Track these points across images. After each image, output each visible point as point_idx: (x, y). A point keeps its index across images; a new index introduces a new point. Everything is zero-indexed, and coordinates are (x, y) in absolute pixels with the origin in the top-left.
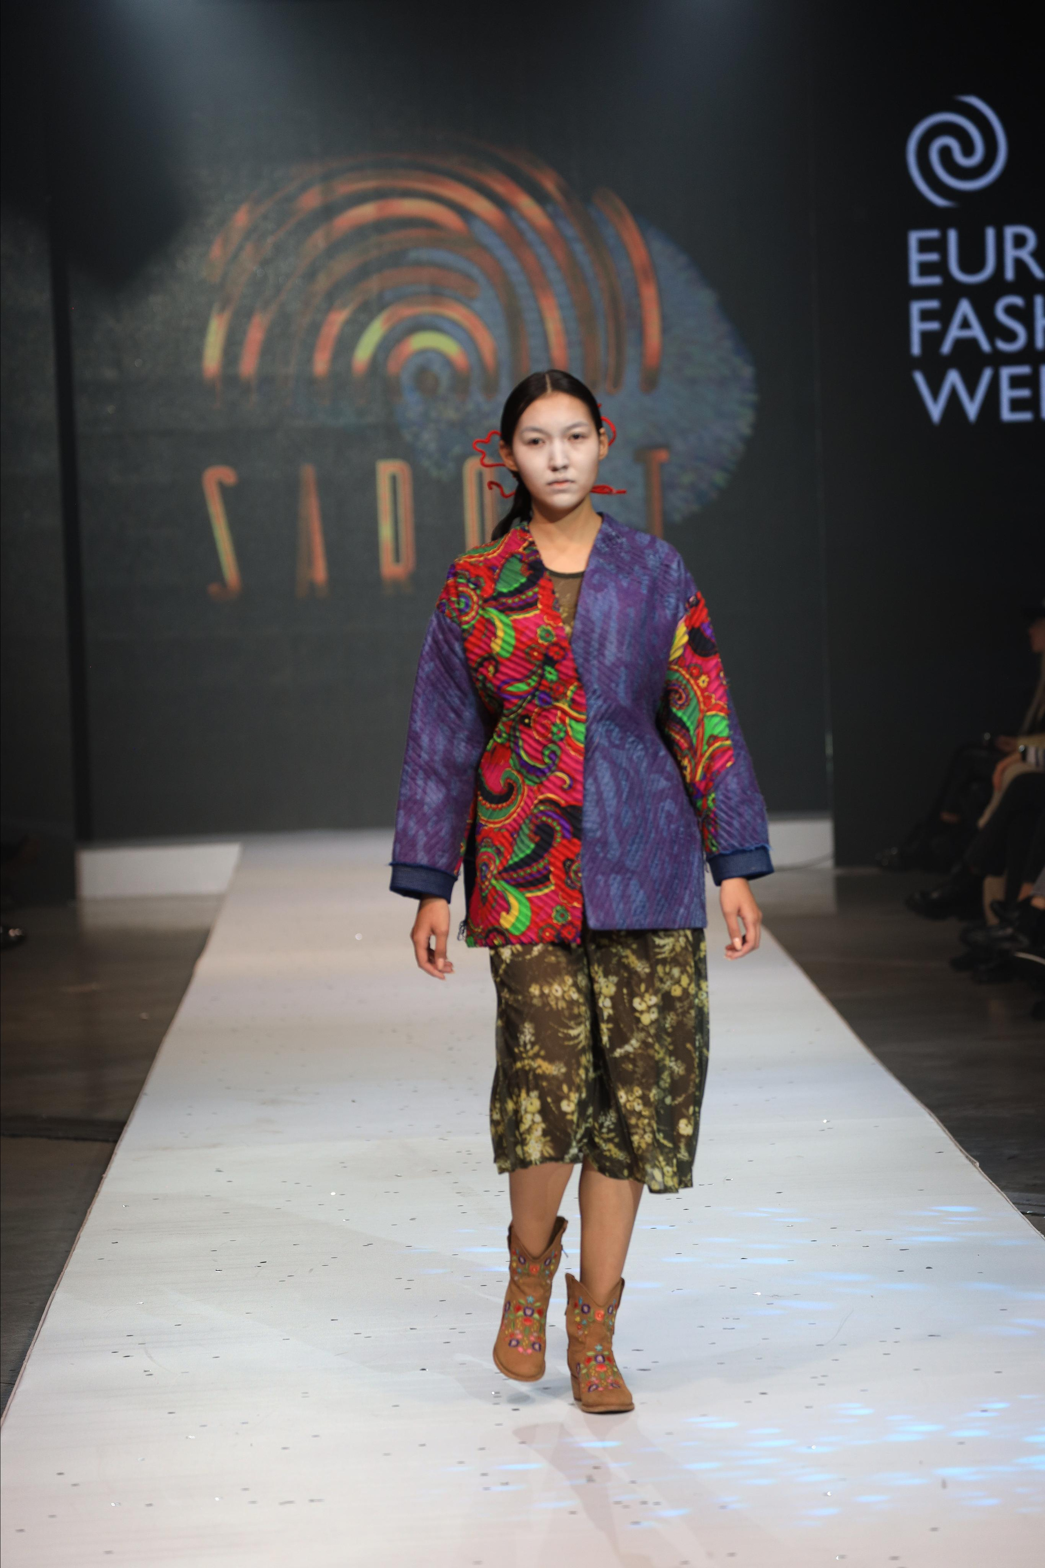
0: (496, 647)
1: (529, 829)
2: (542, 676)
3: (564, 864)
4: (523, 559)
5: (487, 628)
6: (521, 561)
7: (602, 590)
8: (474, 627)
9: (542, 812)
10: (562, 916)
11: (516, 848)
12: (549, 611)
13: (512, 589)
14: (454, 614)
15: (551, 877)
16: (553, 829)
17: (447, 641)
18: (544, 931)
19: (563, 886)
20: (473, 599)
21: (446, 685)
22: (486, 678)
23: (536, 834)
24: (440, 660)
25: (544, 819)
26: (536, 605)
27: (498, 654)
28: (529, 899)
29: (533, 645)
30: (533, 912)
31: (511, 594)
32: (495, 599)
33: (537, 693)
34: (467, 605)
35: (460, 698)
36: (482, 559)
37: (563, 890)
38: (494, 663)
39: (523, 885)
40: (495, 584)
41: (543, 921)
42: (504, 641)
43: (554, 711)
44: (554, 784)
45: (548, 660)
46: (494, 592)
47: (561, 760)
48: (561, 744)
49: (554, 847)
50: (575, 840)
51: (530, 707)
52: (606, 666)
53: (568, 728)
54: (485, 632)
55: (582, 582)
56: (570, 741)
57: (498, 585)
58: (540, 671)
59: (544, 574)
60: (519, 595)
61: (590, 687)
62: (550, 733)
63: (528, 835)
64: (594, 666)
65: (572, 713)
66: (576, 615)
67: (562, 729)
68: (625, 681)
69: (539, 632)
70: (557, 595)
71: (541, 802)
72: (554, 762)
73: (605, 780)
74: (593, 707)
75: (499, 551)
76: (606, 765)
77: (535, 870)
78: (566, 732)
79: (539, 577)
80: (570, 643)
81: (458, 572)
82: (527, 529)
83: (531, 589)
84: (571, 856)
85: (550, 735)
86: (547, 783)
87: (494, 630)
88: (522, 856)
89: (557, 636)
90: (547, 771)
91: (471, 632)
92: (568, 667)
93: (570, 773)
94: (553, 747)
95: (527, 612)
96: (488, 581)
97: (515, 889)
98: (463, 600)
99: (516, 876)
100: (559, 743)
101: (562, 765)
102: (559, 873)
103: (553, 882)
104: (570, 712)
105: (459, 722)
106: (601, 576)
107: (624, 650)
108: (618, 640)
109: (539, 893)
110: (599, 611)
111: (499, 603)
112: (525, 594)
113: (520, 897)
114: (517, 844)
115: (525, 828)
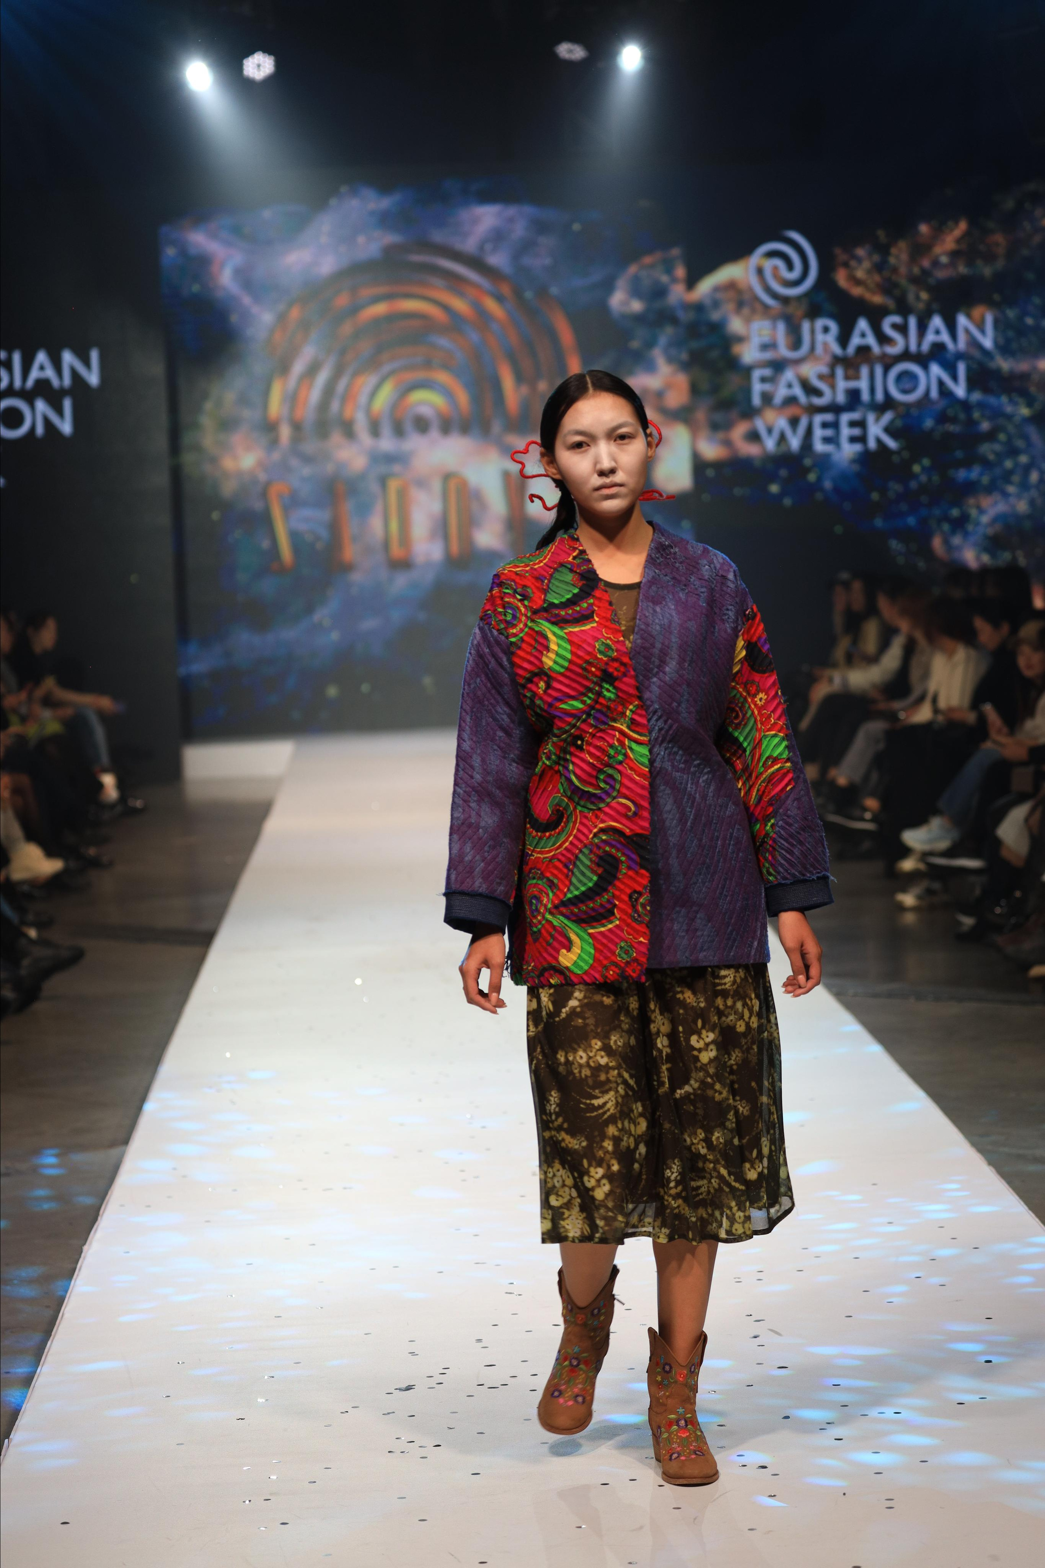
0: (548, 661)
1: (591, 860)
2: (599, 694)
3: (630, 897)
4: (575, 569)
5: (536, 641)
6: (571, 570)
7: (661, 603)
8: (522, 639)
9: (604, 841)
10: (627, 952)
11: (574, 880)
12: (608, 624)
13: (563, 600)
14: (502, 626)
15: (615, 911)
16: (617, 860)
17: (494, 655)
18: (607, 970)
19: (629, 921)
20: (520, 611)
21: (492, 701)
22: (535, 694)
23: (598, 865)
24: (487, 675)
25: (607, 849)
26: (593, 617)
27: (550, 669)
28: (590, 935)
29: (591, 660)
30: (596, 949)
31: (565, 605)
32: (546, 610)
33: (592, 712)
34: (514, 617)
35: (509, 716)
36: (527, 569)
37: (628, 925)
38: (545, 678)
39: (583, 921)
40: (545, 596)
41: (606, 958)
42: (557, 654)
43: (611, 732)
44: (618, 812)
45: (607, 677)
46: (545, 603)
47: (621, 784)
48: (620, 767)
49: (619, 879)
50: (643, 871)
51: (584, 727)
52: (666, 684)
53: (629, 751)
54: (536, 646)
55: (639, 593)
56: (631, 764)
57: (548, 595)
58: (597, 688)
59: (599, 584)
60: (572, 607)
61: (651, 706)
62: (606, 755)
63: (589, 867)
64: (654, 683)
65: (632, 734)
66: (636, 629)
67: (620, 751)
68: (688, 701)
69: (597, 647)
70: (614, 607)
71: (602, 831)
72: (613, 787)
73: (668, 808)
74: (654, 728)
75: (544, 562)
76: (668, 791)
77: (599, 904)
78: (626, 755)
79: (593, 588)
80: (631, 659)
81: (503, 582)
82: (576, 536)
83: (585, 600)
84: (639, 888)
85: (606, 758)
86: (607, 810)
87: (545, 644)
88: (583, 889)
89: (617, 651)
90: (604, 796)
91: (520, 645)
92: (628, 684)
93: (633, 798)
94: (610, 771)
95: (583, 624)
96: (535, 591)
97: (576, 925)
98: (510, 611)
99: (576, 910)
100: (617, 767)
101: (624, 791)
102: (624, 907)
103: (618, 916)
104: (629, 734)
105: (507, 741)
106: (658, 588)
107: (686, 667)
108: (679, 656)
109: (603, 929)
110: (658, 624)
111: (550, 615)
112: (579, 605)
113: (582, 933)
114: (576, 876)
115: (585, 859)
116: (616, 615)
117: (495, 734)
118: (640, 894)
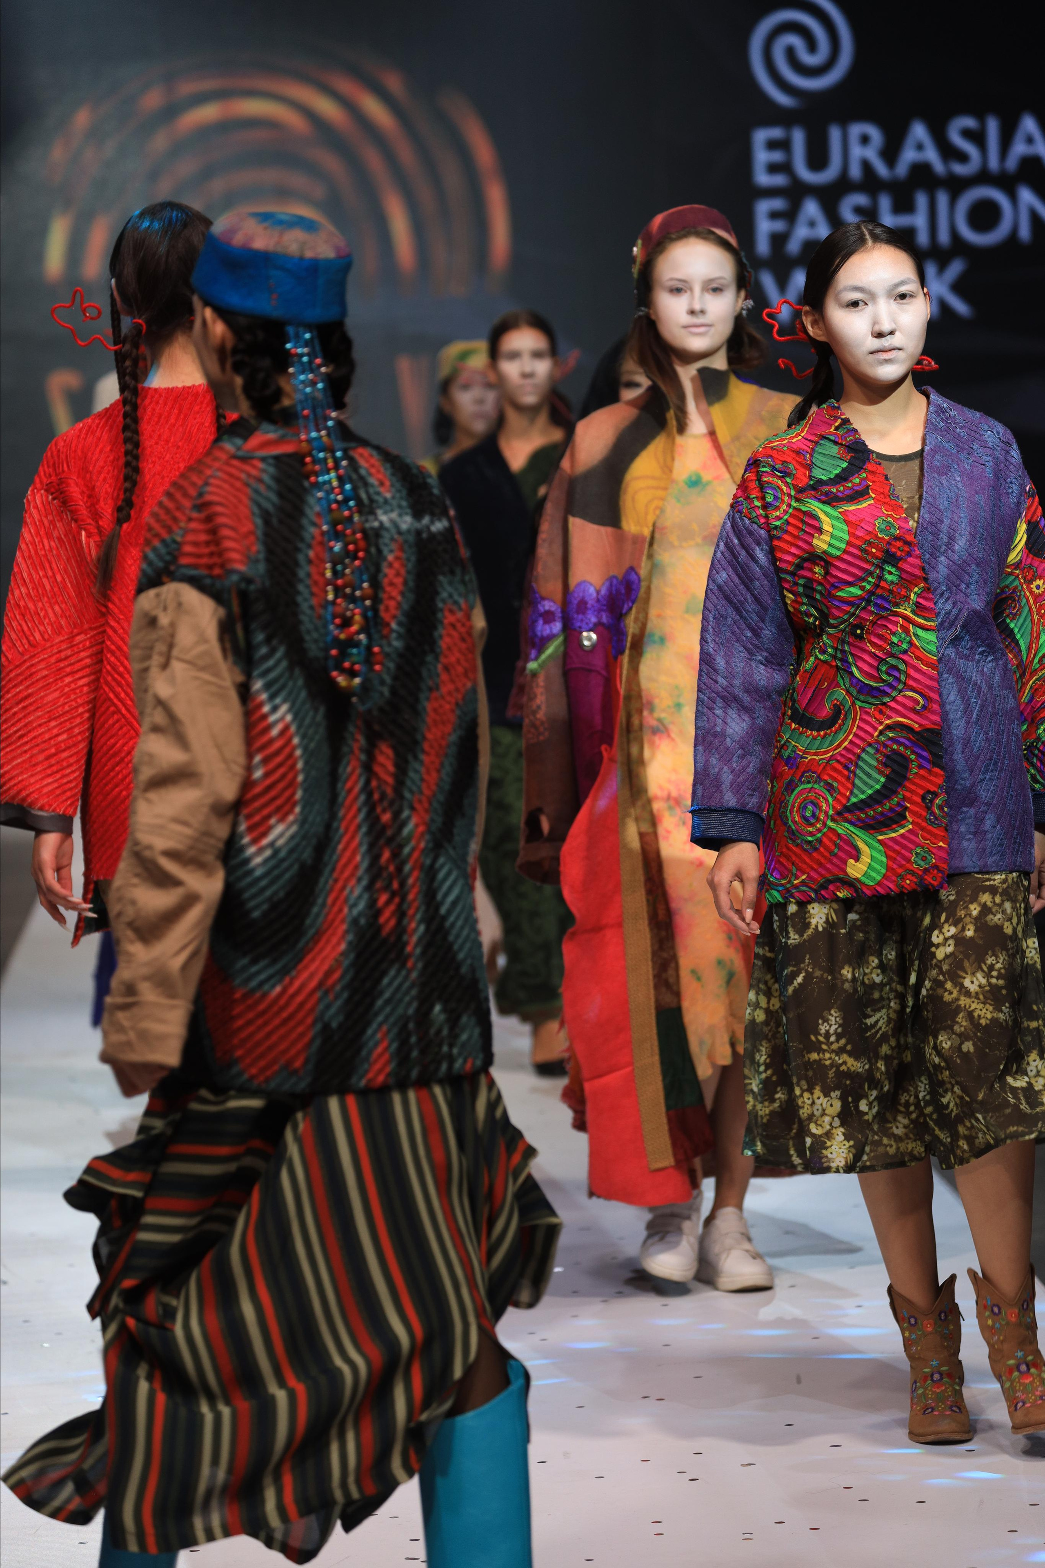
0: (822, 544)
1: (877, 760)
2: (880, 578)
3: (923, 798)
4: (839, 441)
5: (807, 523)
7: (947, 474)
8: (787, 522)
9: (890, 739)
10: (924, 859)
11: (859, 783)
12: (886, 500)
13: (833, 475)
14: (754, 514)
15: (907, 814)
16: (907, 759)
17: (744, 547)
18: (903, 879)
19: (924, 824)
20: (782, 490)
21: (740, 598)
22: (811, 580)
23: (885, 765)
24: (735, 569)
25: (895, 747)
26: (868, 494)
27: (824, 552)
28: (880, 842)
29: (872, 541)
30: (887, 856)
31: (834, 481)
32: (813, 488)
33: (873, 598)
34: (776, 497)
35: (758, 614)
36: (784, 442)
37: (923, 829)
38: (822, 563)
39: (872, 827)
40: (810, 472)
41: (901, 866)
42: (832, 536)
43: (894, 618)
44: (904, 705)
45: (889, 558)
46: (810, 480)
47: (907, 675)
48: (905, 657)
49: (909, 779)
50: (936, 770)
51: (864, 615)
52: (955, 563)
53: (913, 638)
54: (806, 529)
55: (922, 463)
56: (917, 653)
57: (813, 471)
58: (878, 571)
59: (869, 457)
60: (843, 483)
61: (936, 587)
62: (889, 644)
63: (875, 767)
64: (942, 562)
65: (916, 619)
66: (920, 503)
67: (905, 639)
68: (977, 583)
69: (878, 525)
70: (891, 479)
71: (889, 727)
72: (898, 679)
73: (951, 698)
74: (942, 611)
75: (803, 434)
76: (952, 680)
77: (888, 808)
78: (911, 643)
79: (864, 462)
80: (915, 537)
82: (837, 404)
83: (857, 475)
84: (933, 788)
85: (889, 647)
86: (893, 705)
87: (817, 525)
88: (870, 792)
89: (900, 529)
90: (888, 690)
91: (785, 528)
92: (912, 564)
93: (922, 691)
94: (893, 662)
95: (858, 502)
96: (799, 467)
97: (863, 831)
98: (770, 492)
99: (863, 816)
100: (901, 656)
101: (911, 683)
102: (916, 809)
103: (911, 820)
104: (914, 619)
106: (942, 457)
107: (975, 544)
109: (894, 835)
110: (946, 497)
111: (819, 493)
112: (851, 481)
113: (871, 841)
114: (860, 778)
115: (870, 759)
116: (893, 489)
118: (936, 795)
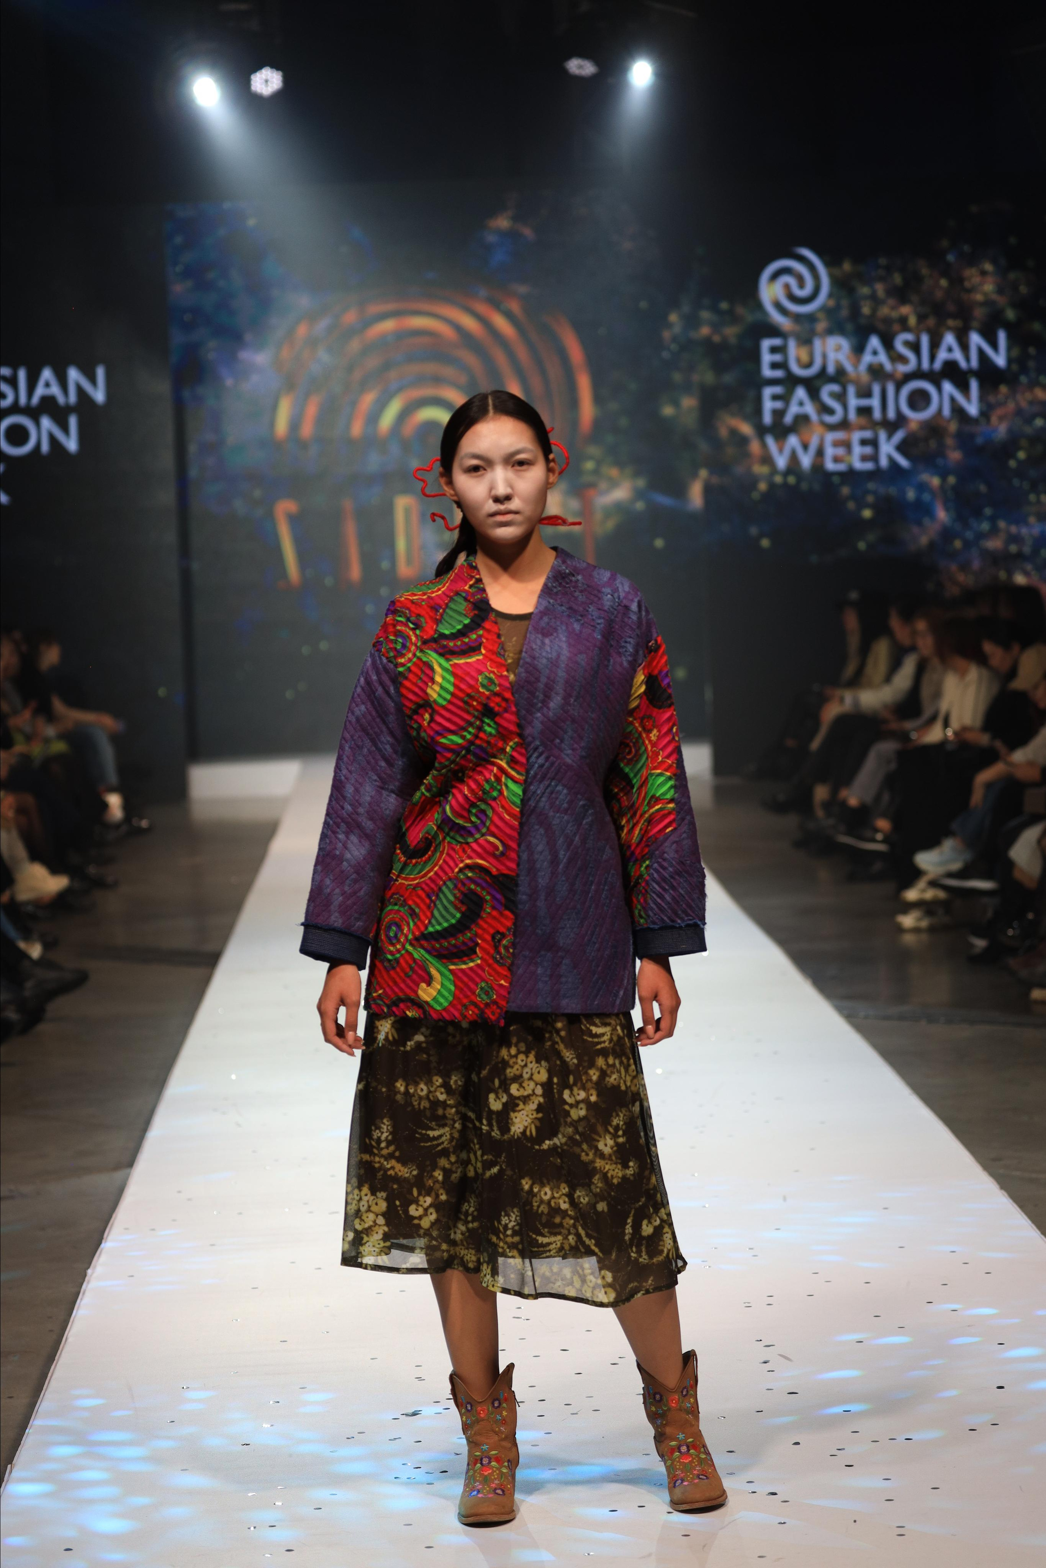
0: (433, 693)
1: (455, 896)
2: (480, 729)
3: (493, 938)
4: (469, 598)
5: (423, 671)
6: (466, 599)
7: (552, 635)
8: (410, 669)
9: (469, 878)
10: (487, 993)
11: (436, 914)
12: (493, 657)
13: (454, 631)
14: (392, 654)
15: (477, 950)
16: (482, 900)
17: (381, 683)
18: (467, 1009)
19: (491, 961)
20: (411, 639)
21: (376, 730)
22: (420, 726)
23: (462, 902)
24: (372, 703)
25: (473, 887)
26: (480, 649)
27: (435, 701)
28: (451, 971)
29: (473, 694)
30: (456, 986)
31: (454, 636)
32: (435, 641)
33: (472, 748)
34: (404, 646)
35: (392, 745)
36: (425, 597)
37: (489, 965)
38: (430, 711)
39: (445, 956)
40: (437, 625)
41: (467, 997)
42: (442, 687)
43: (490, 767)
44: (486, 849)
45: (488, 712)
46: (435, 633)
47: (492, 822)
48: (493, 804)
49: (482, 918)
50: (507, 913)
51: (463, 762)
52: (549, 720)
53: (504, 787)
54: (422, 676)
55: (529, 624)
56: (504, 801)
57: (440, 625)
58: (478, 723)
59: (490, 615)
60: (461, 638)
61: (531, 743)
62: (481, 790)
63: (453, 902)
64: (537, 718)
65: (510, 770)
66: (521, 662)
67: (496, 787)
68: (572, 738)
69: (480, 680)
70: (503, 639)
71: (468, 867)
72: (483, 823)
73: (540, 848)
74: (533, 766)
75: (443, 589)
76: (542, 831)
77: (461, 941)
78: (501, 792)
79: (484, 619)
80: (513, 694)
81: (397, 610)
82: (474, 564)
83: (474, 632)
84: (502, 930)
85: (480, 793)
86: (475, 846)
87: (431, 675)
88: (445, 925)
89: (500, 685)
90: (473, 831)
91: (406, 675)
92: (509, 720)
93: (502, 838)
94: (483, 806)
95: (469, 656)
96: (429, 621)
97: (437, 960)
98: (400, 640)
99: (437, 945)
100: (490, 802)
101: (493, 829)
102: (487, 946)
103: (480, 955)
104: (507, 770)
105: (389, 772)
106: (551, 619)
107: (571, 702)
108: (565, 691)
109: (464, 967)
110: (545, 657)
111: (439, 646)
112: (468, 637)
113: (443, 969)
114: (438, 910)
115: (449, 894)
116: (503, 648)
117: (377, 763)
118: (504, 936)
